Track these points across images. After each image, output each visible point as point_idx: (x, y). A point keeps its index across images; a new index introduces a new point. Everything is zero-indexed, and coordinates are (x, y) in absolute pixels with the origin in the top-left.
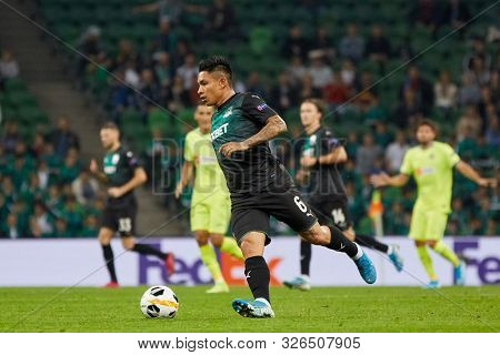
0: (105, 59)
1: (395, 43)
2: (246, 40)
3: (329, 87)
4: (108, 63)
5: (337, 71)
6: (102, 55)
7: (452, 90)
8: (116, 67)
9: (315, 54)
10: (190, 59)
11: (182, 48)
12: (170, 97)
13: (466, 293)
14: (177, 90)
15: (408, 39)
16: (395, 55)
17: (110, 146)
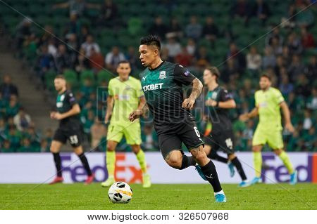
0: (35, 38)
1: (221, 28)
2: (126, 26)
3: (179, 56)
4: (37, 40)
5: (184, 46)
6: (33, 36)
7: (258, 57)
8: (42, 43)
9: (170, 35)
10: (89, 38)
11: (84, 31)
12: (77, 62)
13: (267, 188)
14: (81, 58)
15: (229, 26)
16: (222, 36)
17: (60, 90)
